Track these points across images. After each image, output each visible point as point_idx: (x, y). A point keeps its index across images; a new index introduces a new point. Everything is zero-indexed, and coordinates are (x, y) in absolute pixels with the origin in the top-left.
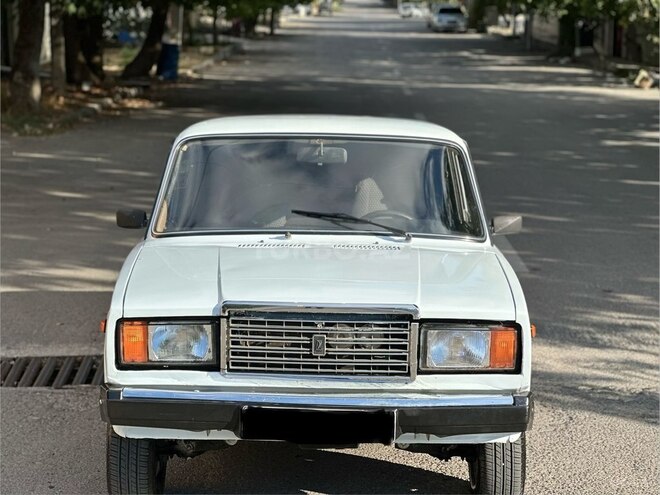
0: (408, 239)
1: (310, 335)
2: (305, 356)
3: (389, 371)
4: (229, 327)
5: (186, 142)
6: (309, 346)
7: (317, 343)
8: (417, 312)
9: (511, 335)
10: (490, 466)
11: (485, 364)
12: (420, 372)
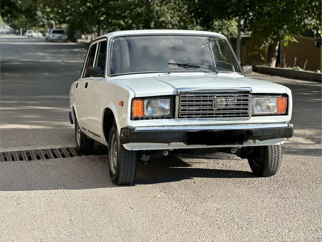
0: (217, 73)
1: (211, 101)
2: (210, 110)
3: (241, 115)
4: (180, 99)
5: (115, 38)
6: (211, 105)
7: (215, 104)
8: (252, 90)
9: (284, 99)
10: (270, 157)
11: (275, 111)
12: (252, 116)
